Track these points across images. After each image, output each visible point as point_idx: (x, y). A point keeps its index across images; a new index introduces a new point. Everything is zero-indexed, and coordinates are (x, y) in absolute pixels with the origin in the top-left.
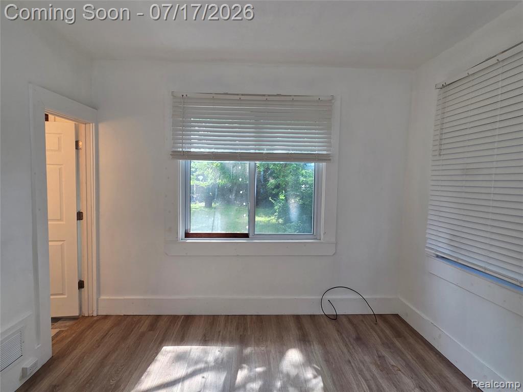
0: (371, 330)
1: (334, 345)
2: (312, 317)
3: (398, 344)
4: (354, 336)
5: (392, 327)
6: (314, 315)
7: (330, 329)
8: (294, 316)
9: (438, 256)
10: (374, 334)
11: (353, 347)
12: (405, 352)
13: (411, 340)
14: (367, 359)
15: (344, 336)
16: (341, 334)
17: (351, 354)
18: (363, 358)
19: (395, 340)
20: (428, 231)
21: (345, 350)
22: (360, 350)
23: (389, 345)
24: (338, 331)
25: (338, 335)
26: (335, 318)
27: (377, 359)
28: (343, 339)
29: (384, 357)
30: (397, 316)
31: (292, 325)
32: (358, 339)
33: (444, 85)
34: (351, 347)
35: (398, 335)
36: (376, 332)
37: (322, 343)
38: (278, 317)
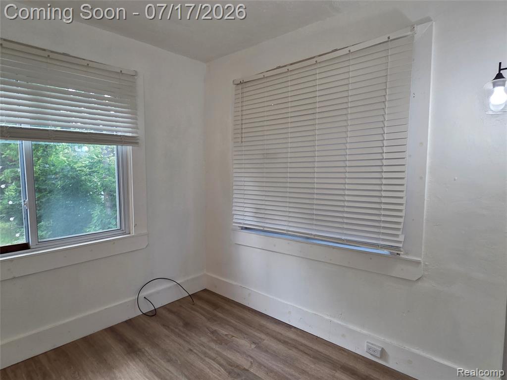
0: (192, 311)
1: (168, 341)
2: (129, 323)
3: (220, 315)
4: (181, 324)
5: (208, 302)
6: (130, 319)
7: (155, 326)
8: (106, 330)
9: (243, 228)
10: (196, 313)
11: (187, 335)
12: (228, 319)
13: (227, 307)
14: (204, 340)
15: (172, 328)
16: (168, 327)
17: (188, 342)
18: (200, 340)
19: (216, 312)
20: (234, 208)
21: (181, 342)
22: (193, 334)
23: (213, 319)
24: (164, 325)
25: (166, 329)
26: (154, 314)
27: (211, 335)
28: (172, 331)
29: (215, 331)
30: (205, 290)
31: (110, 341)
32: (187, 325)
33: (242, 82)
34: (184, 335)
35: (216, 306)
36: (197, 311)
37: (155, 345)
38: (85, 339)
